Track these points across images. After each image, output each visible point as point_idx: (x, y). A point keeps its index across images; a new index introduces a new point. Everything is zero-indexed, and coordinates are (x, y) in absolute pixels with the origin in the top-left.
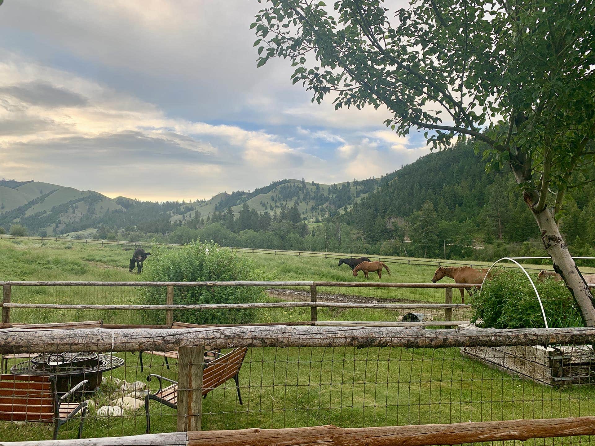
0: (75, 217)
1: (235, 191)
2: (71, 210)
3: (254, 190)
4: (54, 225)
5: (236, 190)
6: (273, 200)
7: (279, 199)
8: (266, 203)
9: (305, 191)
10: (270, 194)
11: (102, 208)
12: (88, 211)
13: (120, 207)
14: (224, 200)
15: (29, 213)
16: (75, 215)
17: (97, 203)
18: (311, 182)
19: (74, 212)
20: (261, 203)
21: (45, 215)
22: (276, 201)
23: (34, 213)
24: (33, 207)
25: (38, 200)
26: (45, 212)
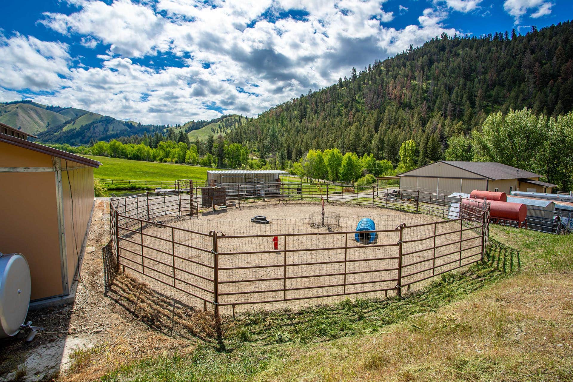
2: (92, 128)
5: (200, 120)
6: (219, 128)
7: (223, 127)
8: (215, 129)
9: (239, 122)
10: (219, 124)
12: (104, 130)
13: (126, 127)
14: (191, 126)
16: (95, 132)
17: (110, 124)
18: (245, 117)
20: (212, 129)
21: (75, 131)
22: (221, 128)
23: (68, 129)
24: (68, 125)
25: (72, 120)
26: (76, 129)
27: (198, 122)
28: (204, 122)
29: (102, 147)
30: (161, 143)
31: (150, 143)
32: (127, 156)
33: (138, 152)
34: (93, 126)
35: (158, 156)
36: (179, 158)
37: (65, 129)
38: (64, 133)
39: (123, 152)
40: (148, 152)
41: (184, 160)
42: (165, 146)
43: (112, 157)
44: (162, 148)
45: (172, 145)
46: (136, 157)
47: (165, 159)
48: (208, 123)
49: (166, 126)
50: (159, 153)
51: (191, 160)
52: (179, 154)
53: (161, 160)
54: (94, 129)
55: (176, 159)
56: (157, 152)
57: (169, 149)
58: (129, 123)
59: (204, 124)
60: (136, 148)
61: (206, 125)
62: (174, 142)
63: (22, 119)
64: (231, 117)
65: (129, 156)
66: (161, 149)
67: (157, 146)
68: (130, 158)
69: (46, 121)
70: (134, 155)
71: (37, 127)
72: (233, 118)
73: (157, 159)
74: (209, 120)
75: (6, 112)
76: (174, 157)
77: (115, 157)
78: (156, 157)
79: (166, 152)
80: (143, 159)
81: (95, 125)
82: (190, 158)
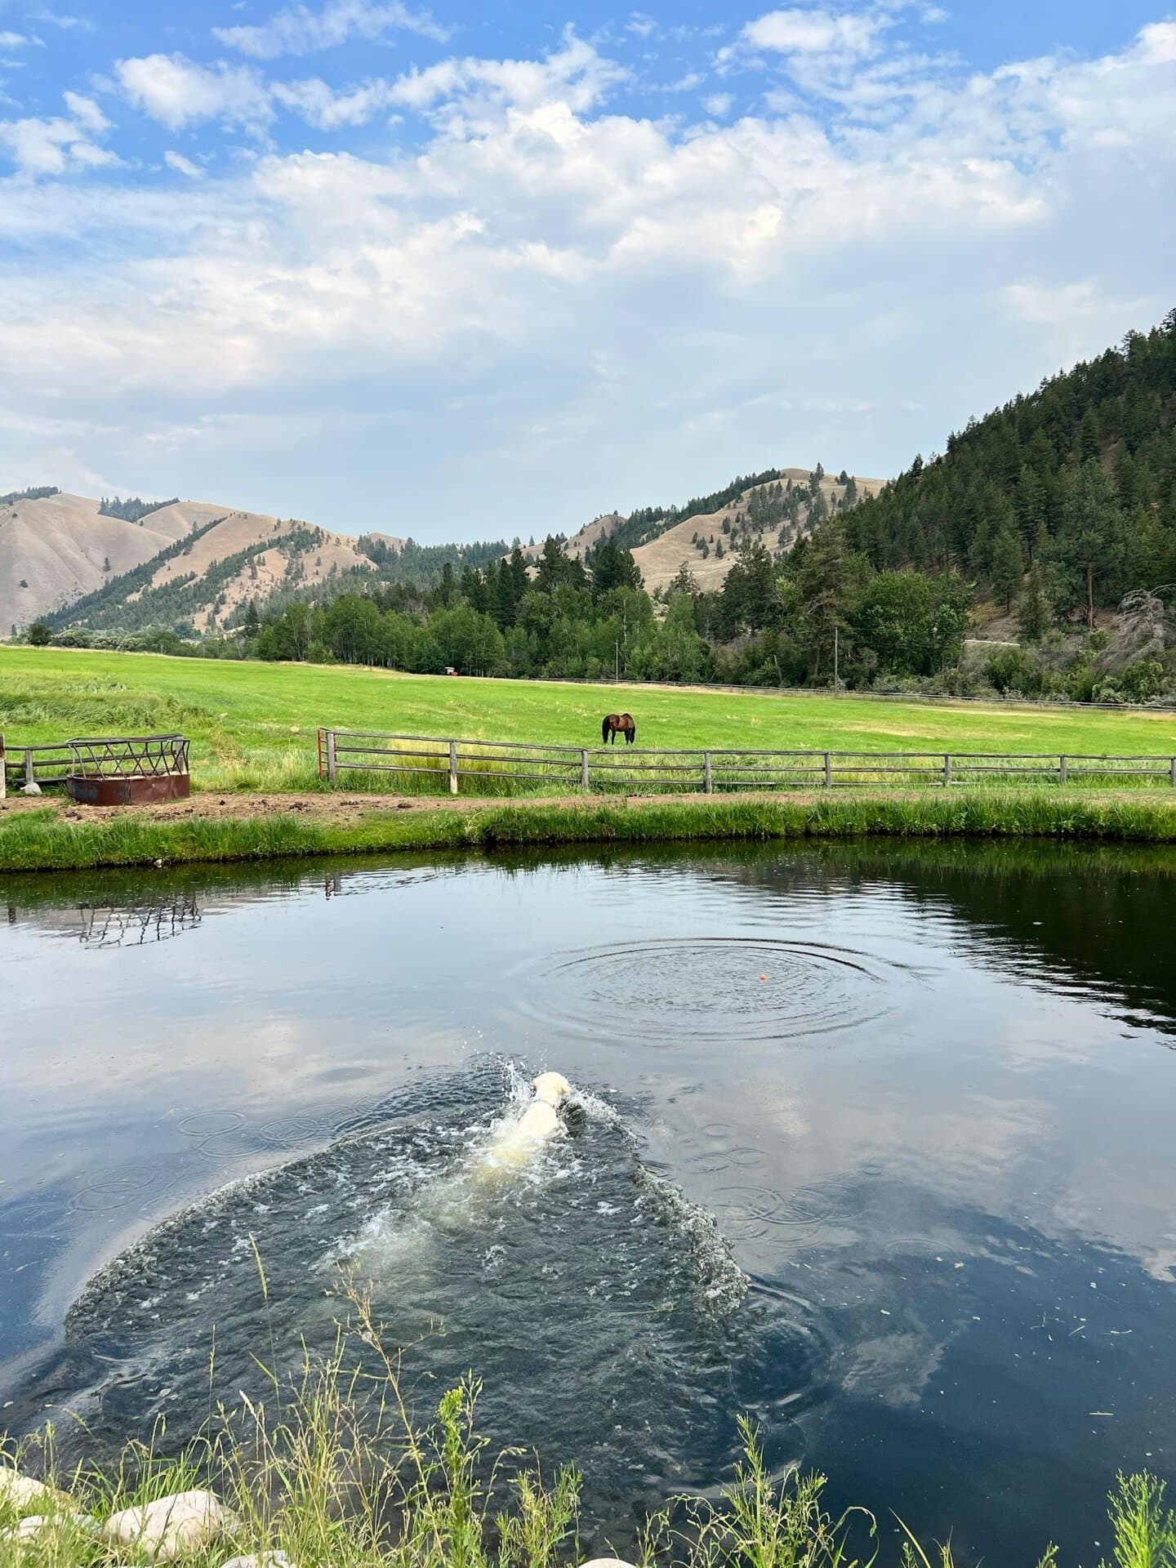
0: (257, 587)
1: (640, 510)
2: (247, 571)
3: (686, 505)
4: (210, 607)
5: (642, 507)
6: (726, 532)
7: (743, 527)
8: (708, 539)
9: (814, 500)
10: (722, 514)
11: (318, 564)
12: (288, 572)
13: (362, 559)
14: (608, 535)
15: (160, 579)
16: (257, 582)
17: (308, 551)
18: (838, 475)
19: (253, 576)
20: (694, 541)
21: (191, 583)
22: (735, 533)
23: (169, 578)
24: (168, 564)
25: (180, 545)
26: (193, 576)
27: (634, 516)
28: (660, 514)
34: (251, 562)
38: (155, 593)
48: (677, 517)
49: (510, 544)
59: (661, 522)
61: (668, 526)
63: (29, 553)
64: (775, 483)
69: (98, 556)
71: (73, 577)
72: (784, 483)
74: (681, 505)
81: (255, 557)
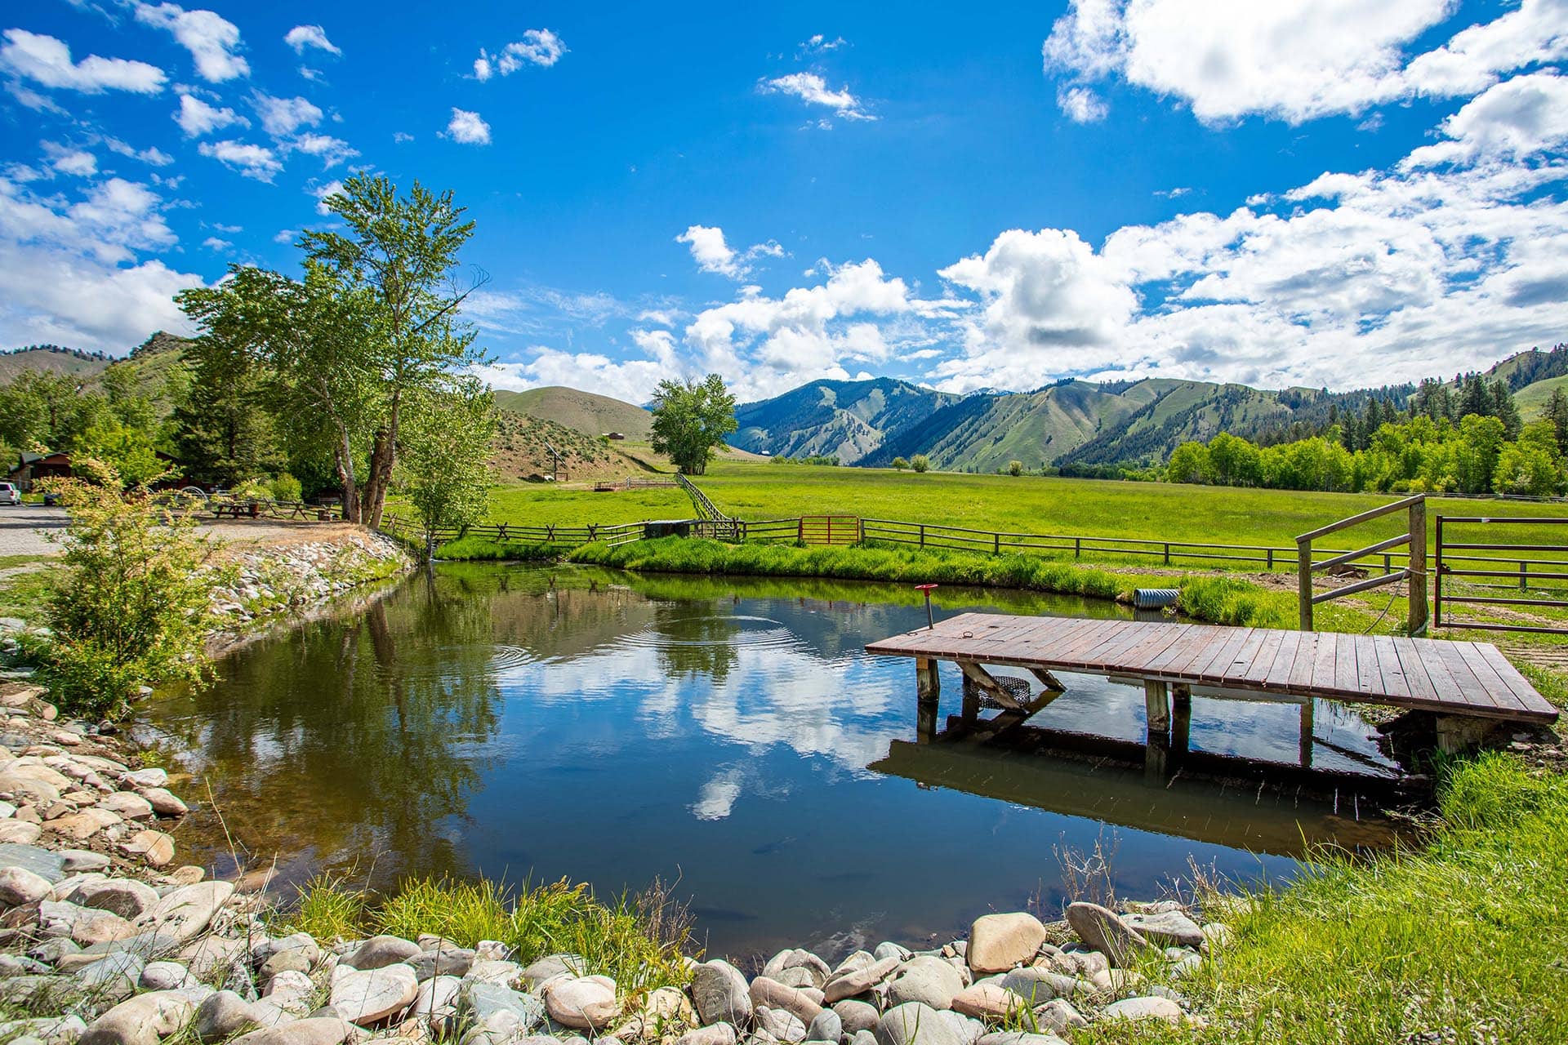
11: (1245, 414)
13: (1281, 407)
17: (1238, 405)
21: (1153, 432)
23: (1138, 430)
24: (1139, 420)
25: (1147, 408)
26: (1155, 426)
29: (1190, 458)
30: (1385, 428)
31: (1345, 436)
32: (1260, 478)
33: (1297, 463)
34: (1195, 416)
35: (1372, 477)
36: (1466, 477)
37: (1132, 430)
39: (1246, 468)
40: (1334, 465)
41: (1488, 481)
42: (1401, 438)
43: (1215, 483)
44: (1391, 447)
45: (1432, 430)
46: (1291, 481)
47: (1402, 483)
50: (1380, 464)
51: (1524, 481)
52: (1462, 463)
53: (1384, 487)
54: (1196, 422)
55: (1449, 479)
56: (1369, 462)
57: (1416, 445)
58: (1291, 393)
60: (1291, 453)
62: (1444, 419)
63: (1054, 419)
65: (1266, 479)
66: (1388, 448)
67: (1370, 440)
68: (1271, 485)
69: (1095, 418)
70: (1283, 473)
71: (1079, 432)
73: (1369, 484)
75: (1029, 409)
76: (1437, 473)
77: (1226, 484)
78: (1365, 477)
79: (1406, 458)
80: (1314, 487)
81: (1198, 412)
82: (1517, 473)
